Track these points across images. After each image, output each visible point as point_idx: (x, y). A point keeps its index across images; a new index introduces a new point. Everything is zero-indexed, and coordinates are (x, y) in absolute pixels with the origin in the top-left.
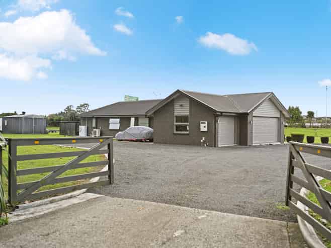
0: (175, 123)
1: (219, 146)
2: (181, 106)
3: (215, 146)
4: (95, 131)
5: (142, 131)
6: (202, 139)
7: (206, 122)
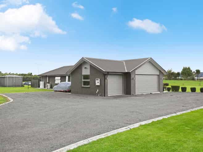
0: (83, 80)
1: (108, 96)
2: (86, 68)
3: (105, 96)
4: (48, 85)
5: (67, 85)
6: (97, 91)
7: (99, 79)
